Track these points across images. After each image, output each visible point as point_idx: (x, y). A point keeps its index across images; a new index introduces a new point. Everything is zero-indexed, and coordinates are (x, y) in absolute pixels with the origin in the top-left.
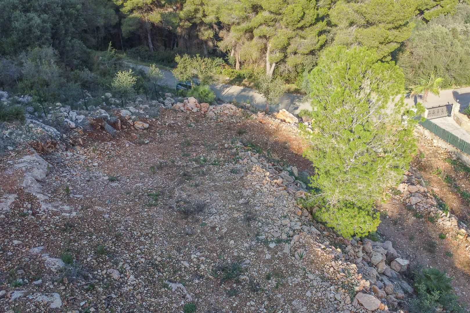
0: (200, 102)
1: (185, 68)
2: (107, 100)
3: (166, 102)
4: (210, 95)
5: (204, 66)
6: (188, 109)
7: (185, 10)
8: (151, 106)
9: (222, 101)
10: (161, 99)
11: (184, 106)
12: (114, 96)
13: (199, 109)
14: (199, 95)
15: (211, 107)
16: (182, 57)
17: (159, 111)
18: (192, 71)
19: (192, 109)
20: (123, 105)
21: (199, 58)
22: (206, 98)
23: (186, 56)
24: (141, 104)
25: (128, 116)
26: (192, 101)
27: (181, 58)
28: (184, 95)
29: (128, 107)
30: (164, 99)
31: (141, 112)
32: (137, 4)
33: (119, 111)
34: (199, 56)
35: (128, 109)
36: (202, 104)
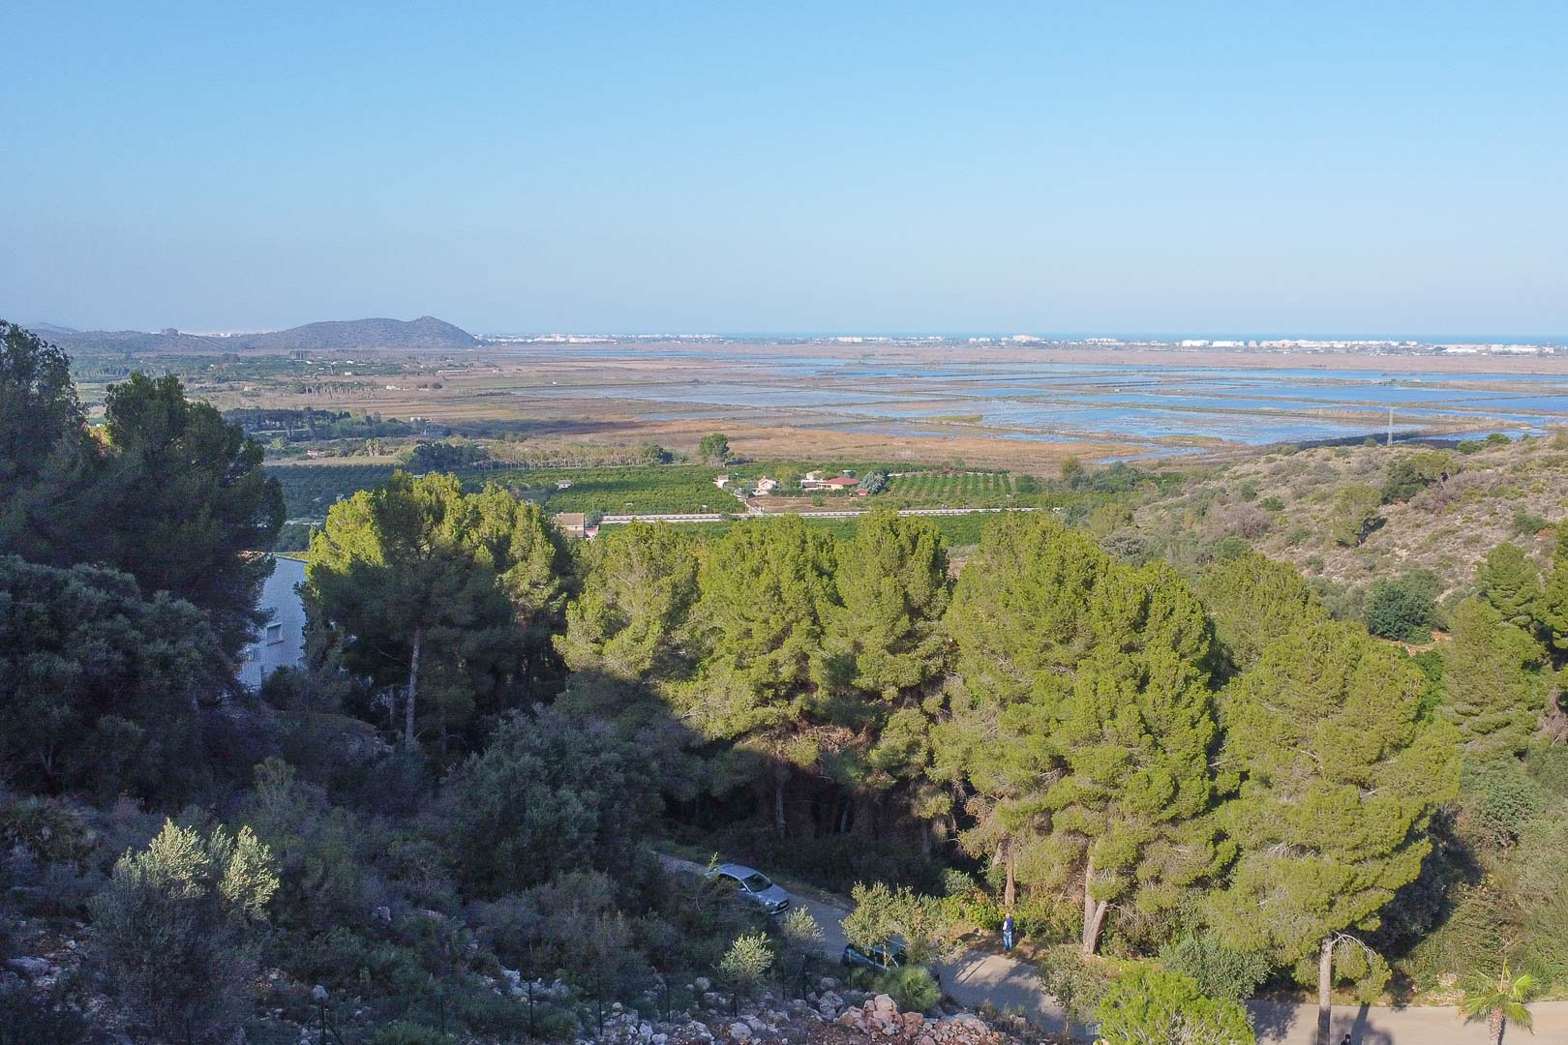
0: (903, 1009)
1: (875, 916)
2: (699, 993)
3: (824, 1002)
4: (927, 992)
5: (919, 918)
6: (873, 1027)
7: (883, 745)
8: (793, 1014)
9: (955, 1004)
10: (812, 995)
11: (865, 1016)
12: (714, 987)
13: (899, 1026)
14: (903, 990)
15: (928, 1026)
16: (869, 888)
17: (809, 1030)
18: (887, 926)
19: (884, 1026)
20: (734, 1010)
21: (910, 898)
22: (918, 999)
23: (879, 887)
24: (771, 1008)
25: (745, 1037)
26: (883, 1006)
27: (866, 891)
28: (865, 986)
29: (745, 1017)
30: (820, 994)
31: (773, 1029)
32: (764, 720)
33: (727, 1025)
34: (911, 892)
35: (745, 1022)
36: (906, 1015)
